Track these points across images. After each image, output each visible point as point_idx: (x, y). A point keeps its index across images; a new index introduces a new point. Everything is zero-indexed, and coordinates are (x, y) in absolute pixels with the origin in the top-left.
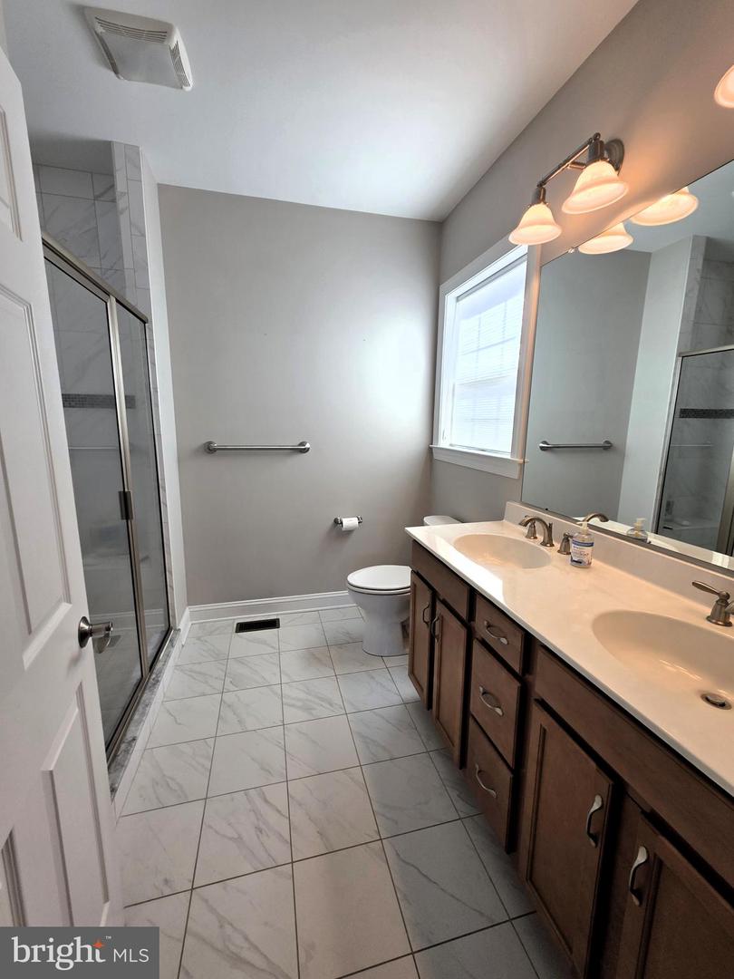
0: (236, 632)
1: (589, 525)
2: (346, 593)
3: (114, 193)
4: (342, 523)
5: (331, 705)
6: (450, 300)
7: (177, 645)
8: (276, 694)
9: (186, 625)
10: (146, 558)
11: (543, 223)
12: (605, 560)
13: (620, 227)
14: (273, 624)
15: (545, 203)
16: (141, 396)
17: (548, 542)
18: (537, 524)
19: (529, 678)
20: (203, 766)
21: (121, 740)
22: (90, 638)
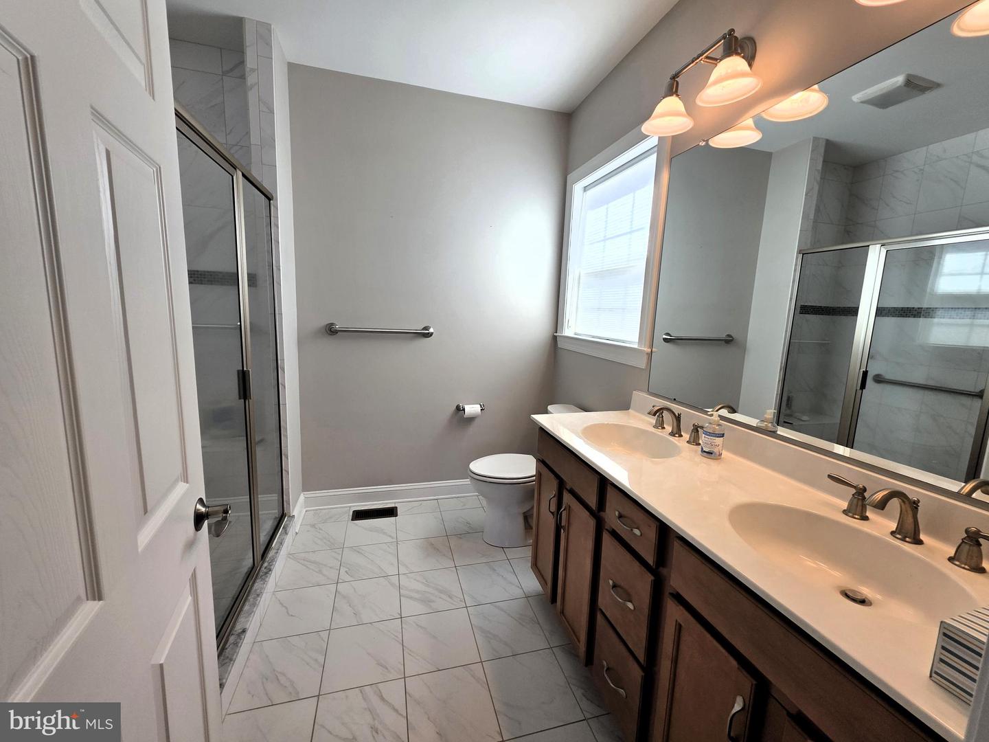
0: (352, 520)
1: (719, 416)
2: (467, 481)
3: (244, 69)
4: (464, 410)
5: (450, 597)
6: (577, 189)
7: (291, 532)
8: (392, 584)
9: (300, 512)
10: (261, 441)
11: (677, 114)
12: (736, 452)
13: (750, 122)
14: (390, 512)
15: (678, 95)
16: (263, 273)
17: (677, 432)
18: (665, 413)
19: (664, 571)
20: (316, 660)
21: (231, 631)
22: (206, 522)
